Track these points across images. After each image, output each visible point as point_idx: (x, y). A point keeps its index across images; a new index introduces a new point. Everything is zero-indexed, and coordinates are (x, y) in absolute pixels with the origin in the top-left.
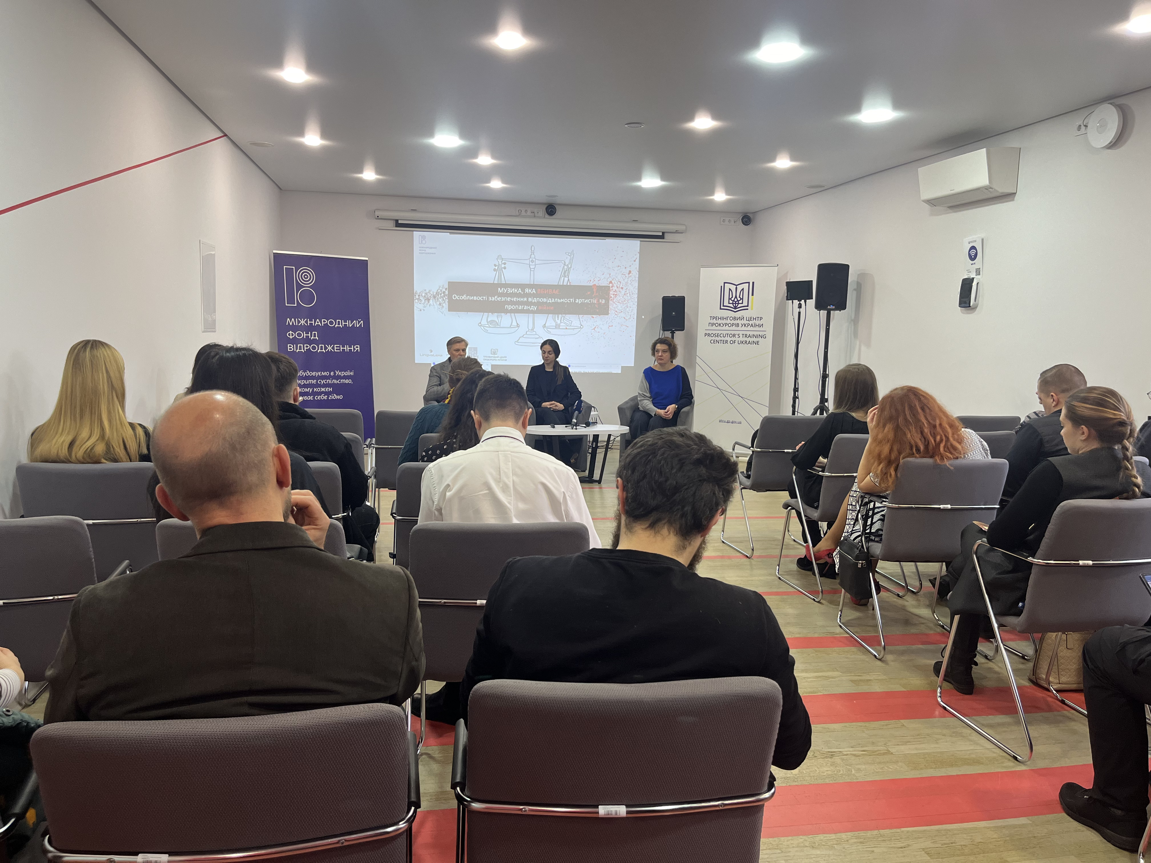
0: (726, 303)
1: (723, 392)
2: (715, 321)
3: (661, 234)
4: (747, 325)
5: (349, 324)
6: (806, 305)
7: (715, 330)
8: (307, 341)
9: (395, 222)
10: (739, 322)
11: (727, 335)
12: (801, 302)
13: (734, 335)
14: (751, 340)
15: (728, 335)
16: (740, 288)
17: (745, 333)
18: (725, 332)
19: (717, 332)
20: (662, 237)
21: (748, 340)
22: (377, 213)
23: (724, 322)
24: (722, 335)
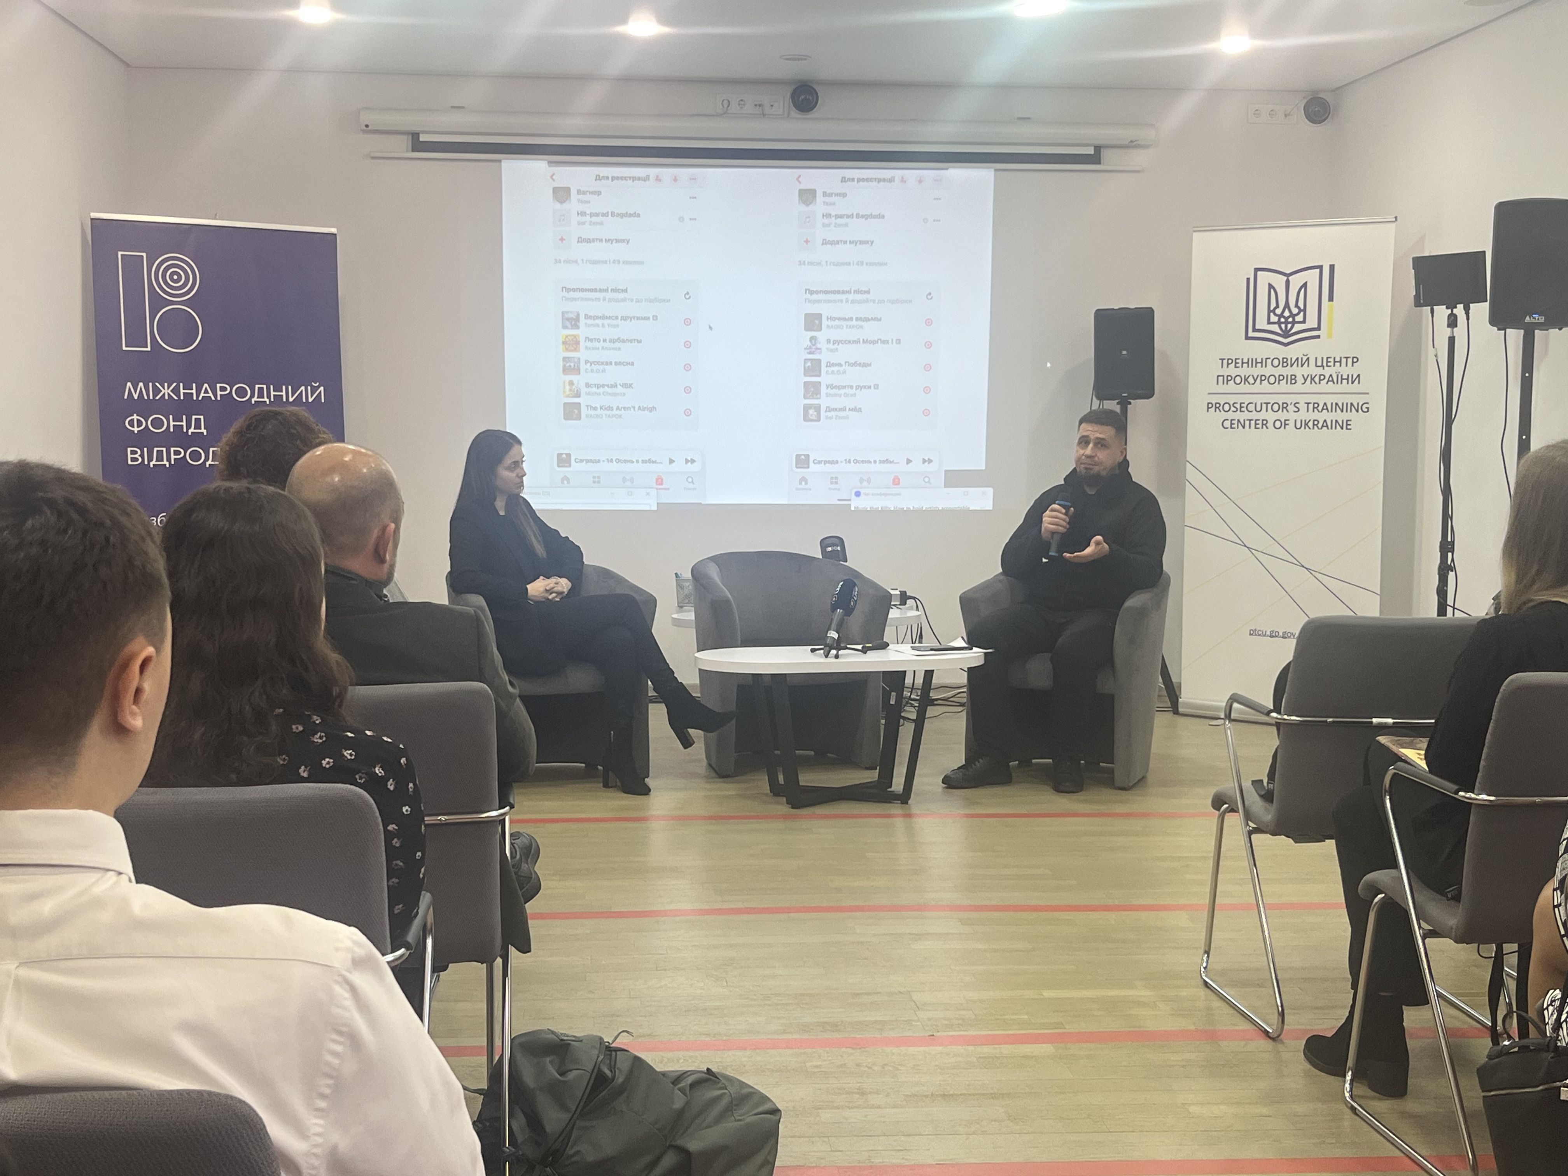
1: (1259, 555)
2: (1232, 371)
3: (1091, 151)
4: (1317, 379)
5: (288, 395)
6: (1468, 319)
7: (1234, 393)
8: (180, 438)
9: (410, 137)
10: (1296, 370)
11: (1264, 406)
12: (1455, 311)
13: (1284, 407)
14: (1329, 416)
15: (1270, 406)
16: (1296, 281)
17: (1312, 399)
18: (1259, 399)
19: (1239, 399)
20: (1095, 158)
21: (1321, 417)
22: (366, 118)
23: (1258, 371)
24: (1251, 407)
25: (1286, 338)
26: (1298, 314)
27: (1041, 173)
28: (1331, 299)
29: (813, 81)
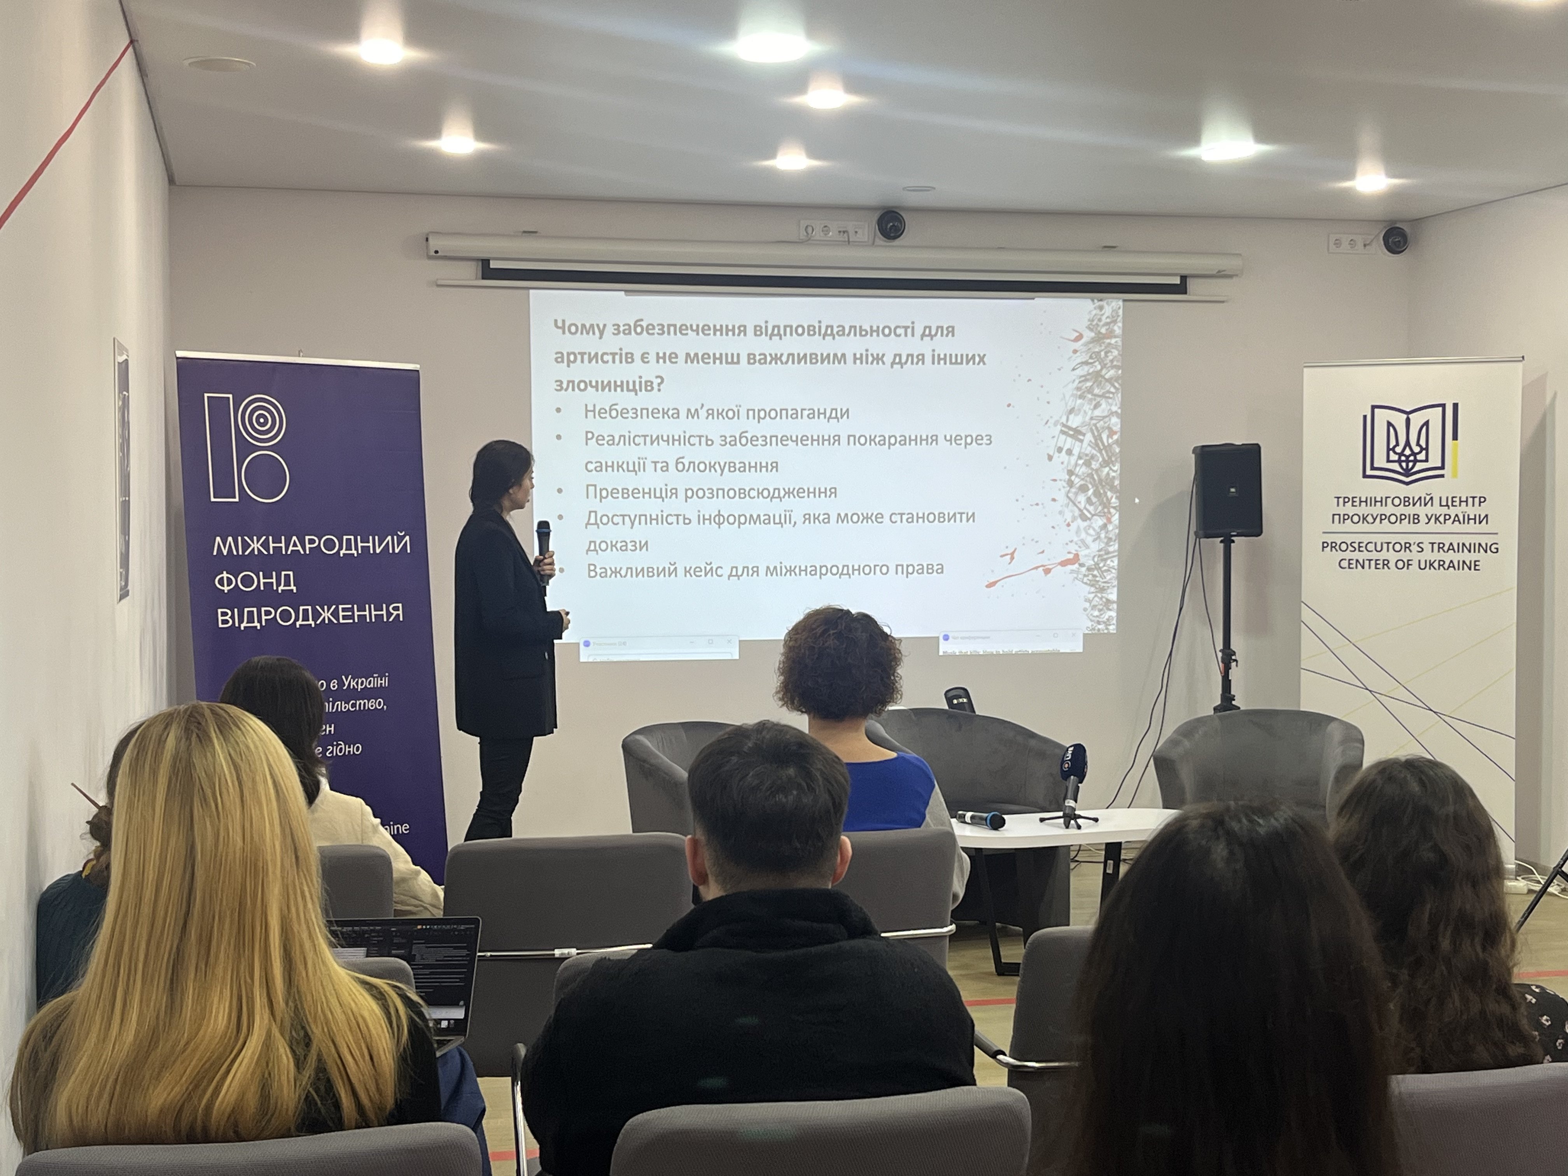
0: (1380, 461)
1: (1382, 698)
2: (1349, 509)
3: (1177, 281)
4: (1442, 519)
5: (375, 546)
7: (1350, 532)
8: (267, 597)
9: (480, 263)
10: (1419, 509)
11: (1385, 546)
13: (1407, 547)
14: (1456, 557)
15: (1391, 546)
16: (1417, 420)
17: (1437, 539)
18: (1379, 539)
19: (1357, 538)
20: (1181, 288)
21: (1448, 557)
22: (435, 243)
23: (1377, 510)
24: (1371, 547)
25: (1407, 477)
26: (1420, 452)
27: (1127, 303)
28: (1455, 437)
29: (896, 207)
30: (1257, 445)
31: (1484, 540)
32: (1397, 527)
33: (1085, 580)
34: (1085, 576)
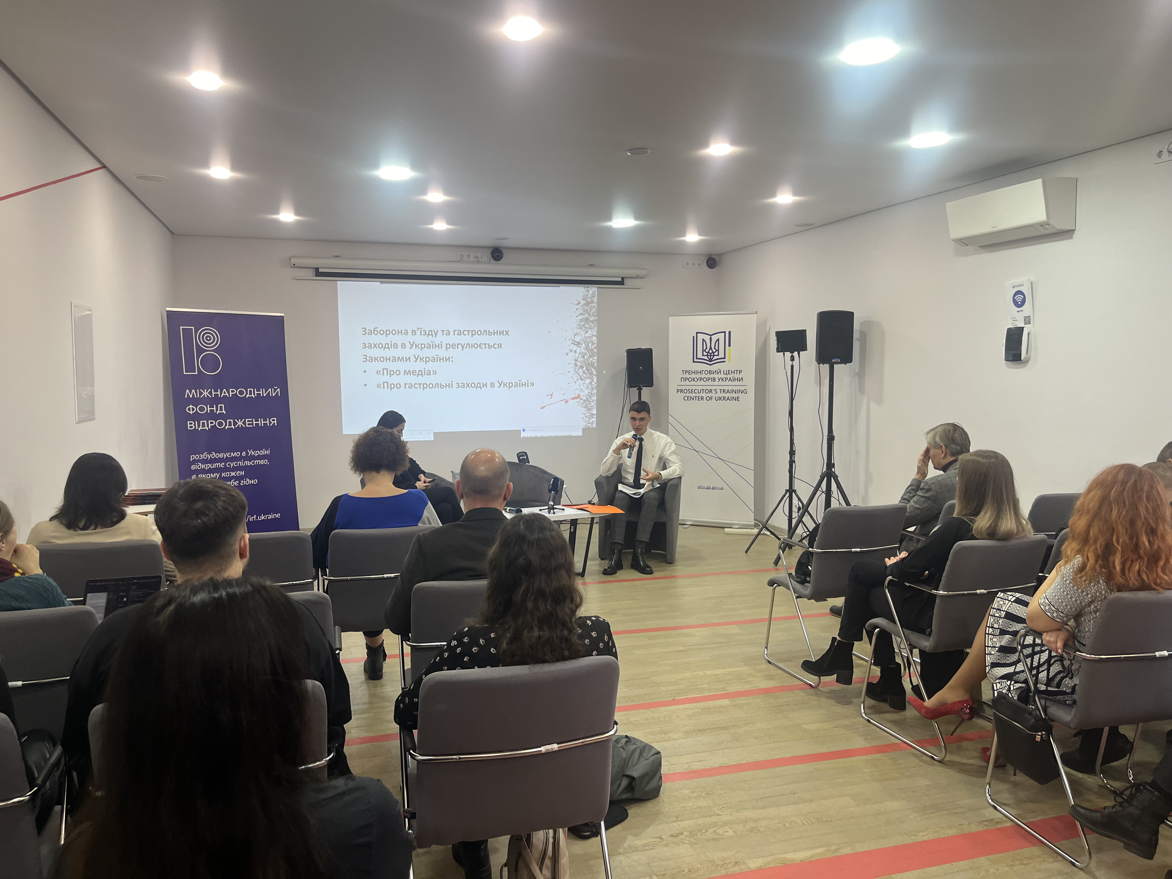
0: (700, 355)
1: (701, 454)
2: (687, 376)
3: (620, 279)
4: (724, 379)
5: (263, 393)
6: (799, 357)
7: (688, 385)
8: (212, 416)
9: (315, 270)
10: (715, 376)
11: (702, 391)
12: (793, 354)
13: (711, 391)
14: (730, 395)
15: (704, 391)
16: (714, 338)
17: (723, 388)
18: (699, 388)
19: (691, 388)
20: (622, 283)
21: (727, 395)
22: (293, 261)
23: (699, 376)
24: (696, 391)
25: (710, 362)
26: (715, 352)
27: (599, 289)
28: (729, 346)
29: (500, 247)
30: (651, 349)
31: (741, 388)
32: (707, 383)
33: (583, 405)
34: (582, 404)
